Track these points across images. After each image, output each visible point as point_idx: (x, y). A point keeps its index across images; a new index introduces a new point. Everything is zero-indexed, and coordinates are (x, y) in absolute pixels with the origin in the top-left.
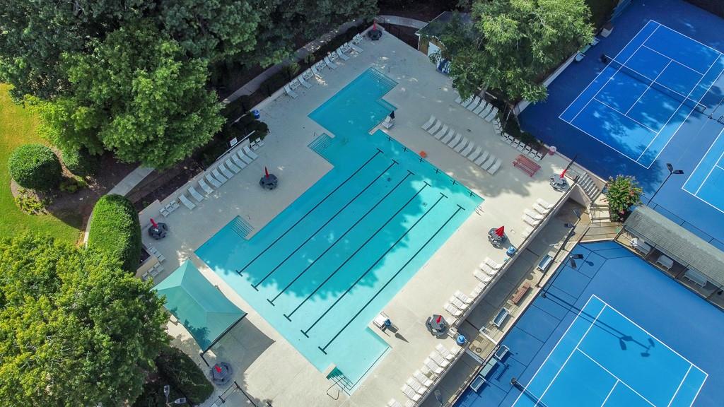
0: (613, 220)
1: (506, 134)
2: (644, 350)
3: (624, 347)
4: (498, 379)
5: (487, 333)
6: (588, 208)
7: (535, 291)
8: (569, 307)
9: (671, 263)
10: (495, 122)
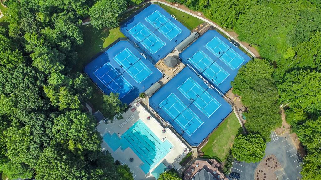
2: (168, 101)
4: (171, 123)
5: (164, 123)
6: (142, 101)
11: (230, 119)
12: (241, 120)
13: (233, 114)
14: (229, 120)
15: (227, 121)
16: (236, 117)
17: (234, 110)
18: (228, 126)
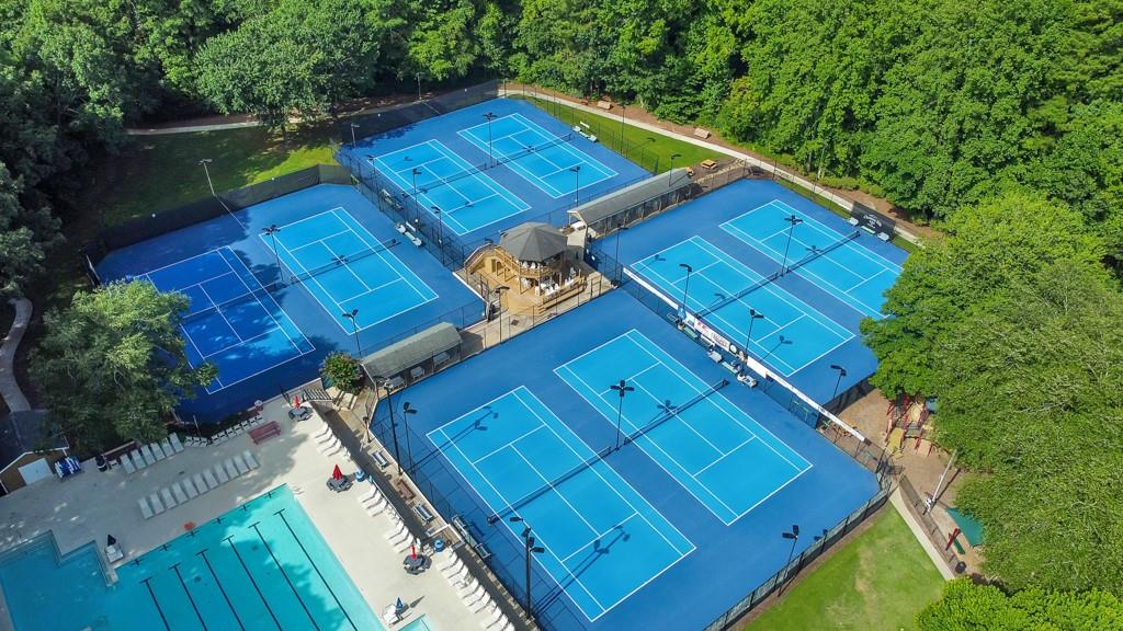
0: (357, 394)
1: (213, 438)
2: (492, 415)
3: (484, 429)
4: (483, 535)
5: (434, 530)
6: (335, 407)
7: (405, 476)
8: (432, 456)
9: (419, 369)
10: (188, 444)
11: (871, 543)
12: (950, 559)
13: (891, 521)
14: (865, 553)
15: (855, 557)
16: (912, 537)
17: (897, 500)
18: (861, 586)
